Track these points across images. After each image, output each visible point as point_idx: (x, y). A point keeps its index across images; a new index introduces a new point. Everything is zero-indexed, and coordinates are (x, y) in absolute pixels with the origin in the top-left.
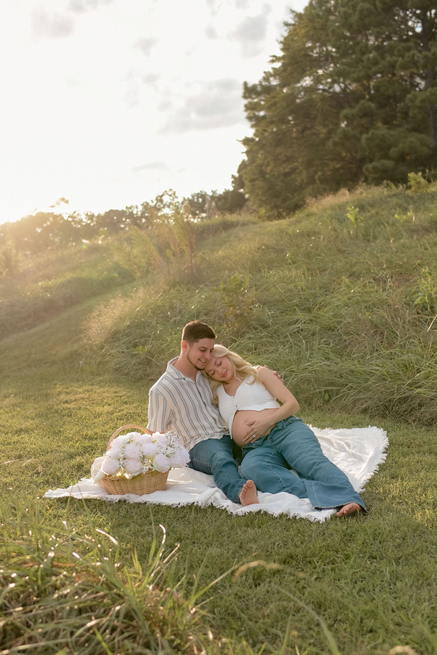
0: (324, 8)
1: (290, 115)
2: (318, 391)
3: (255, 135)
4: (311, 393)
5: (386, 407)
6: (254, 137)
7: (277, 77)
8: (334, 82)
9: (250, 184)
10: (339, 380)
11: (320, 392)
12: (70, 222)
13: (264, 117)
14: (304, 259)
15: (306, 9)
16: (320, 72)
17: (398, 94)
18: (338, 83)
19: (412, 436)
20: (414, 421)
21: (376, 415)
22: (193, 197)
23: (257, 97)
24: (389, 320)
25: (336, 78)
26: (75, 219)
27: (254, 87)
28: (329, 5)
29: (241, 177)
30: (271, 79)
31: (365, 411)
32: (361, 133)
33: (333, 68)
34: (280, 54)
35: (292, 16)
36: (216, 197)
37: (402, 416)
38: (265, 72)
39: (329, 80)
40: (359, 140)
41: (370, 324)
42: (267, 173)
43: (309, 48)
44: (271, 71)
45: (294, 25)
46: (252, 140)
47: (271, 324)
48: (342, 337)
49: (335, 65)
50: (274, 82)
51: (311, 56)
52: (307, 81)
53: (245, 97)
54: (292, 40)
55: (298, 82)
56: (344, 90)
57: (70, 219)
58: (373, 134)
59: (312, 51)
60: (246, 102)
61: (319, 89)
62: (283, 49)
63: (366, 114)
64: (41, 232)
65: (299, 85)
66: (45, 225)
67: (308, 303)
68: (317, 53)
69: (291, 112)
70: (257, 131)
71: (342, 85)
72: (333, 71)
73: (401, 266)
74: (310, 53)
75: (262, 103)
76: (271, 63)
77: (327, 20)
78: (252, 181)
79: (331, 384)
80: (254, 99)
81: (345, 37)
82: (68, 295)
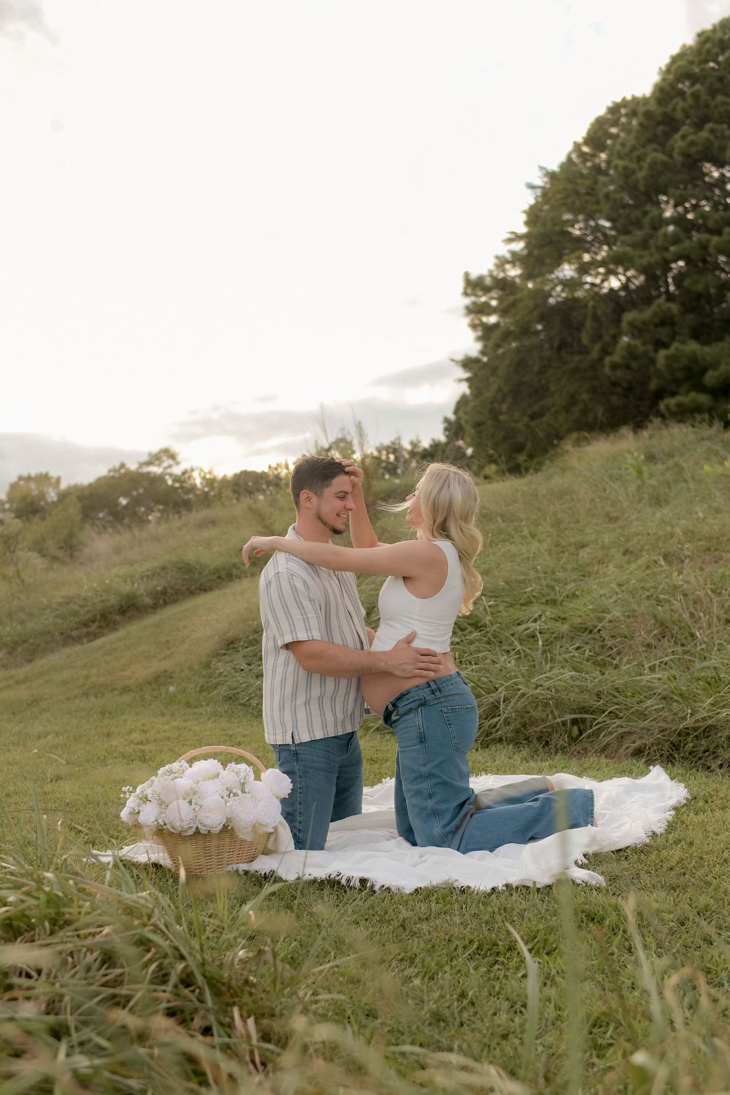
0: (589, 164)
1: (539, 322)
2: (559, 720)
3: (483, 353)
4: (548, 724)
5: (674, 746)
6: (480, 356)
7: (517, 263)
8: (610, 272)
9: (472, 431)
10: (595, 703)
11: (564, 723)
12: (176, 489)
13: (496, 326)
14: (550, 530)
15: (562, 166)
16: (587, 257)
17: (713, 291)
18: (616, 274)
19: (714, 786)
20: (721, 766)
21: (656, 760)
22: (379, 450)
23: (485, 295)
24: (686, 616)
25: (612, 267)
26: (184, 485)
27: (481, 279)
28: (597, 161)
29: (458, 419)
30: (507, 266)
31: (638, 753)
32: (656, 351)
33: (607, 251)
34: (523, 230)
35: (540, 174)
36: (417, 453)
37: (700, 758)
38: (497, 257)
39: (602, 270)
40: (653, 361)
41: (653, 621)
42: (501, 413)
43: (568, 221)
44: (508, 256)
45: (543, 188)
46: (476, 361)
47: (488, 623)
48: (606, 642)
49: (610, 248)
50: (514, 272)
51: (570, 234)
52: (567, 271)
53: (466, 294)
54: (541, 210)
55: (552, 272)
56: (625, 287)
57: (177, 485)
58: (677, 349)
59: (573, 226)
60: (467, 301)
61: (586, 283)
62: (527, 223)
63: (665, 321)
64: (128, 504)
65: (553, 276)
66: (134, 493)
67: (552, 593)
68: (580, 229)
69: (542, 319)
70: (485, 346)
71: (623, 278)
72: (608, 256)
73: (710, 539)
74: (570, 229)
75: (494, 303)
76: (506, 244)
77: (596, 182)
78: (478, 425)
79: (584, 710)
80: (481, 296)
81: (625, 206)
82: (159, 588)
